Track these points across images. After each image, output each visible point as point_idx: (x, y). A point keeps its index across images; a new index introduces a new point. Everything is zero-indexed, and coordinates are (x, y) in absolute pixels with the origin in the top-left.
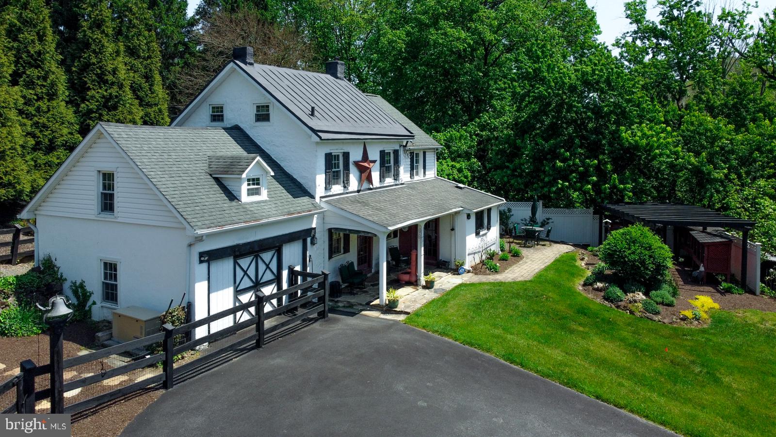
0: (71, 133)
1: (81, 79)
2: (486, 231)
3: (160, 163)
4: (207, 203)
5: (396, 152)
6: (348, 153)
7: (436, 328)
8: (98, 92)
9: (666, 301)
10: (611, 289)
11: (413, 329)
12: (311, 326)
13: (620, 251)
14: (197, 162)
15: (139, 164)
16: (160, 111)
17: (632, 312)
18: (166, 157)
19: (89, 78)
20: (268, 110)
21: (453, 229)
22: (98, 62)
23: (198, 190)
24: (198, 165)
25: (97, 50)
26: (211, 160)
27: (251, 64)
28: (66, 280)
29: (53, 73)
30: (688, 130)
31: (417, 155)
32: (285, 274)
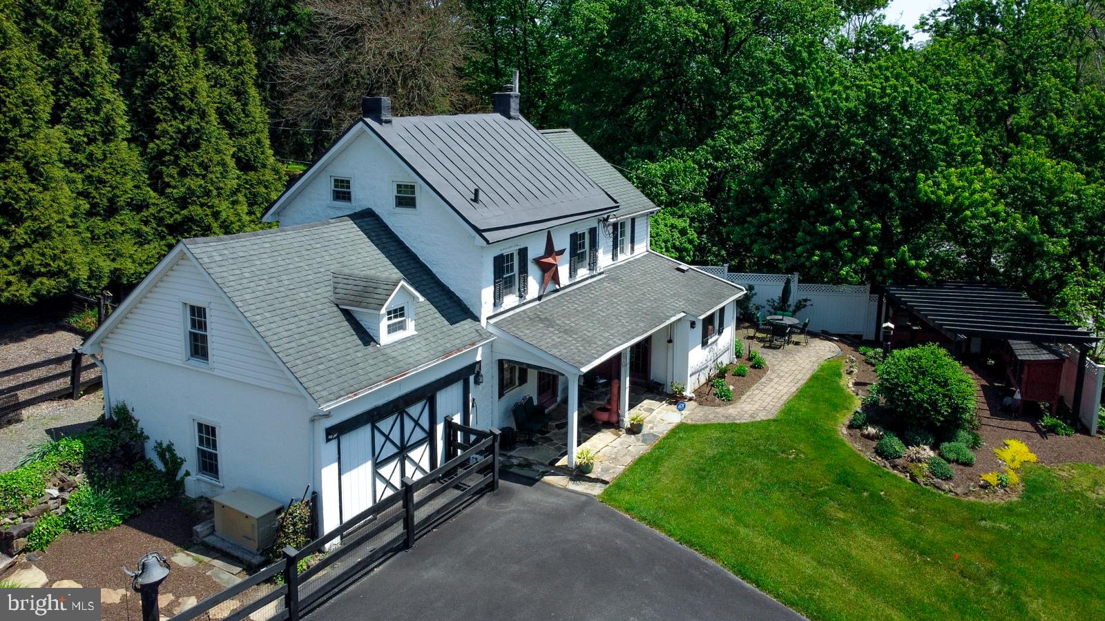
0: (137, 187)
1: (146, 105)
2: (717, 336)
3: (268, 297)
4: (333, 356)
5: (593, 232)
6: (526, 249)
7: (644, 514)
8: (171, 126)
9: (962, 459)
10: (886, 439)
11: (613, 511)
12: (476, 505)
13: (903, 386)
14: (316, 286)
15: (239, 304)
16: (259, 141)
17: (913, 478)
18: (276, 284)
19: (158, 105)
20: (413, 193)
21: (670, 341)
22: (169, 81)
23: (321, 336)
24: (318, 291)
25: (167, 64)
26: (336, 280)
27: (389, 122)
28: (148, 438)
29: (108, 101)
30: (1016, 178)
31: (623, 225)
32: (440, 428)
